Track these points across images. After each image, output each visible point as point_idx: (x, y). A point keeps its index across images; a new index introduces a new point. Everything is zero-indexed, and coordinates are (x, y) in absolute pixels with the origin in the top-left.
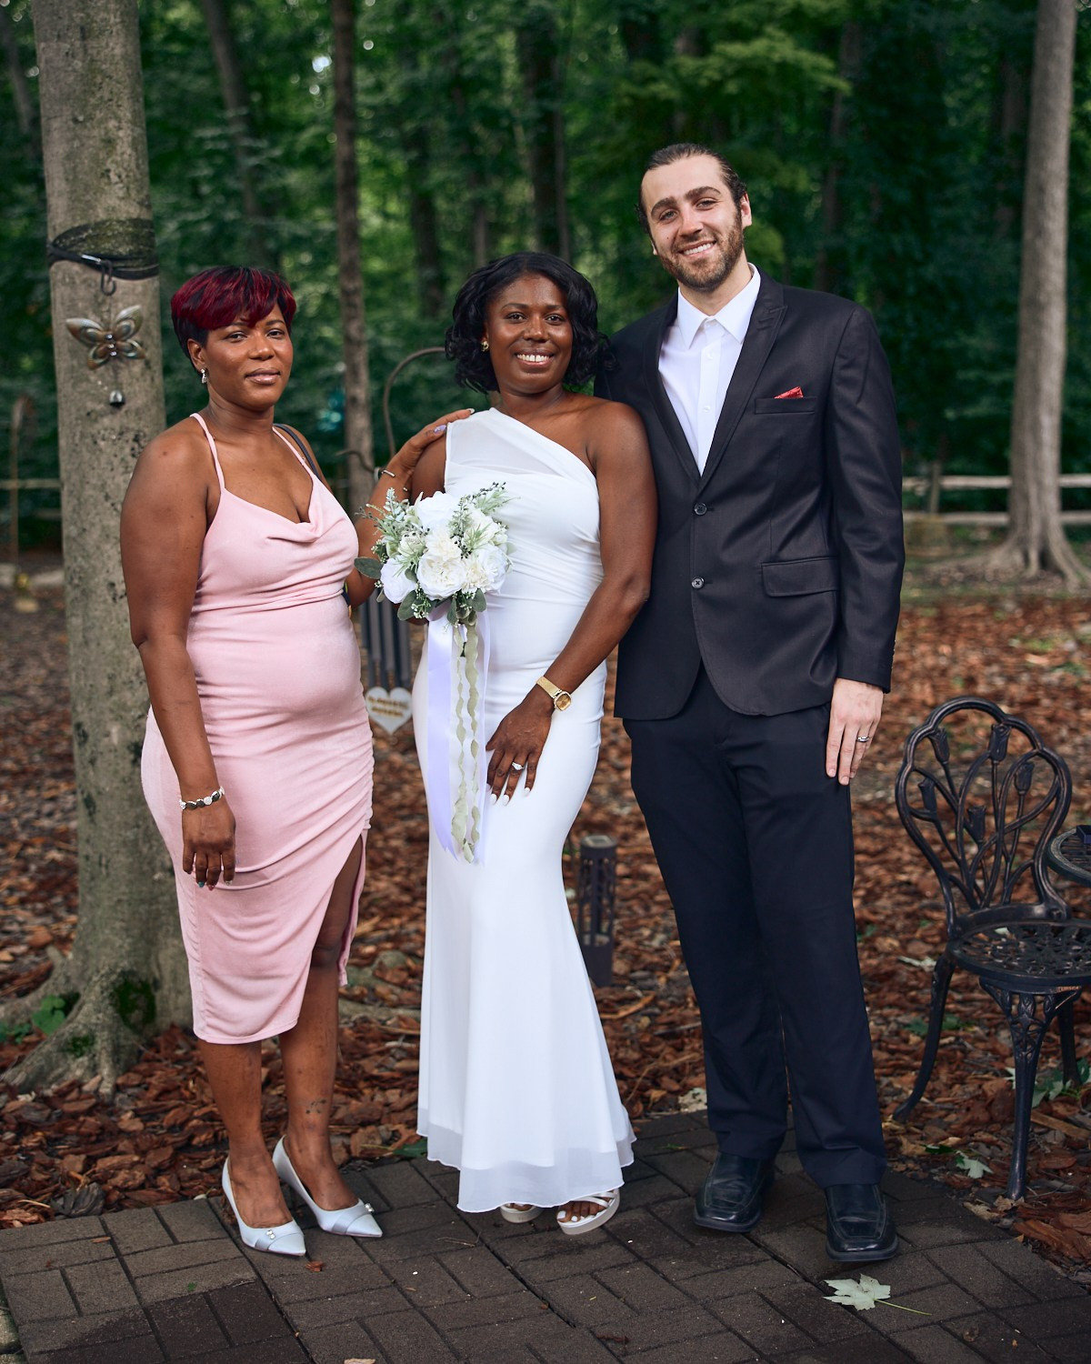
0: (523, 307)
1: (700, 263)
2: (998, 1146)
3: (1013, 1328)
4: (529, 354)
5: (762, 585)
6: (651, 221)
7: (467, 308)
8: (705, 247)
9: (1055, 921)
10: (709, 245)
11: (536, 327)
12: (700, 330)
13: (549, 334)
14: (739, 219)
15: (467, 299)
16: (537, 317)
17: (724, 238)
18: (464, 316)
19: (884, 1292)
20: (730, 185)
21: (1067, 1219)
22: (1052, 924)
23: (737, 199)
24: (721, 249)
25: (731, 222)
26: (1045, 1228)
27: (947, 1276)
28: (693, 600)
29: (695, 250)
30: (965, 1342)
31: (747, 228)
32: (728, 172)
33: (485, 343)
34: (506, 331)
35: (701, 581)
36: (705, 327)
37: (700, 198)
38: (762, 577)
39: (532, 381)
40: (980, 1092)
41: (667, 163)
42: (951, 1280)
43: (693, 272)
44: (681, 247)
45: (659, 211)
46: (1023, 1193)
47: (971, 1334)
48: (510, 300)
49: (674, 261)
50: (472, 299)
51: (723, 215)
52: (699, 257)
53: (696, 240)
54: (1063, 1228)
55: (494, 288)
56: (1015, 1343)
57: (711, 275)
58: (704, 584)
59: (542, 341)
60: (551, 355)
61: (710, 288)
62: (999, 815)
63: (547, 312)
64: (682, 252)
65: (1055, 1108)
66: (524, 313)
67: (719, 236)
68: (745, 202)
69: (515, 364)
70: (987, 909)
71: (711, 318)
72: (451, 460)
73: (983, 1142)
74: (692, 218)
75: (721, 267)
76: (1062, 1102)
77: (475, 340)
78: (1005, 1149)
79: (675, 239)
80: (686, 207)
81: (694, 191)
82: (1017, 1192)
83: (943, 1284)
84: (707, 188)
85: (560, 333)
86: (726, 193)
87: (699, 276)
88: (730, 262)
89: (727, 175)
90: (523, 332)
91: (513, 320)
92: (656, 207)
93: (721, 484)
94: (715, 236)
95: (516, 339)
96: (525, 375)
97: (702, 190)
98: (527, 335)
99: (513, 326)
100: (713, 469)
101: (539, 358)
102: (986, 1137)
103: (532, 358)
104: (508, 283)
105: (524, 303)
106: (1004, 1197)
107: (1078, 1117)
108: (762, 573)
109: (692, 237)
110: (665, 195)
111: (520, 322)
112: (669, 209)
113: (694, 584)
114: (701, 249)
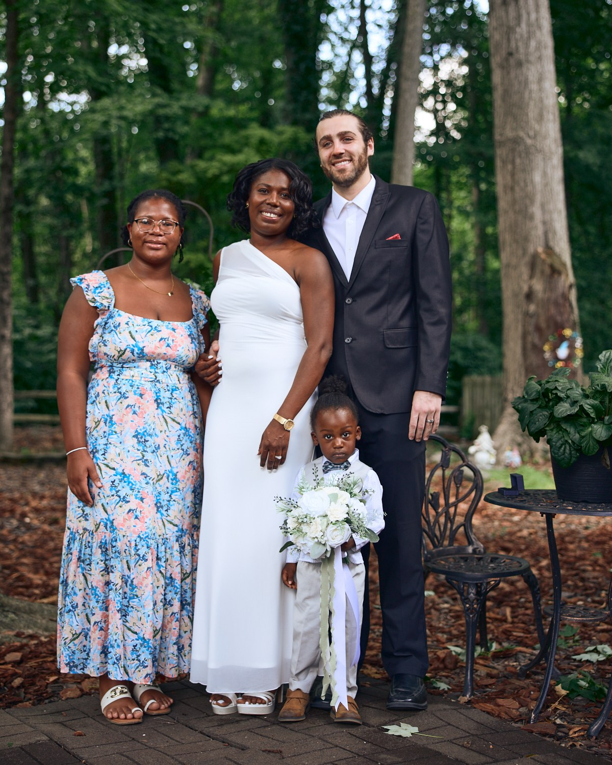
0: (269, 186)
1: (342, 171)
2: (452, 678)
3: (488, 742)
4: (268, 212)
5: (384, 341)
6: (320, 147)
7: (241, 183)
8: (345, 162)
9: (478, 554)
10: (347, 162)
11: (274, 198)
12: (344, 208)
13: (280, 203)
14: (366, 151)
15: (241, 178)
16: (275, 194)
17: (356, 158)
18: (238, 189)
19: (415, 730)
20: (363, 133)
21: (500, 701)
22: (476, 556)
23: (366, 140)
24: (354, 164)
25: (361, 151)
26: (489, 707)
27: (446, 722)
28: (346, 349)
29: (340, 164)
30: (466, 748)
31: (370, 156)
32: (363, 126)
33: (248, 204)
34: (257, 198)
35: (350, 339)
36: (348, 207)
37: (345, 137)
38: (384, 338)
39: (267, 227)
40: (436, 656)
41: (330, 117)
42: (449, 724)
43: (338, 175)
44: (333, 161)
45: (323, 142)
46: (472, 694)
47: (468, 743)
48: (262, 182)
49: (329, 169)
50: (244, 178)
51: (357, 146)
52: (342, 167)
53: (341, 158)
54: (499, 706)
55: (256, 174)
56: (491, 747)
57: (346, 177)
58: (352, 340)
59: (276, 206)
60: (280, 215)
61: (347, 185)
62: (447, 498)
63: (280, 191)
64: (334, 165)
65: (478, 661)
66: (268, 190)
67: (353, 157)
68: (371, 143)
69: (259, 216)
70: (441, 548)
71: (350, 202)
72: (222, 265)
73: (443, 676)
74: (339, 147)
75: (353, 174)
76: (481, 658)
77: (242, 201)
78: (456, 679)
79: (330, 157)
80: (337, 141)
81: (342, 133)
82: (469, 694)
83: (445, 726)
84: (349, 132)
85: (287, 204)
86: (359, 137)
87: (340, 178)
88: (359, 172)
89: (361, 127)
90: (266, 200)
91: (262, 192)
92: (321, 140)
93: (359, 287)
94: (351, 157)
95: (262, 203)
96: (265, 224)
97: (346, 133)
98: (268, 201)
99: (261, 196)
100: (354, 278)
101: (272, 215)
102: (444, 674)
103: (268, 215)
104: (263, 172)
105: (270, 184)
106: (463, 696)
107: (491, 664)
108: (383, 335)
109: (338, 156)
110: (326, 133)
111: (265, 195)
112: (328, 141)
113: (346, 341)
114: (343, 163)
